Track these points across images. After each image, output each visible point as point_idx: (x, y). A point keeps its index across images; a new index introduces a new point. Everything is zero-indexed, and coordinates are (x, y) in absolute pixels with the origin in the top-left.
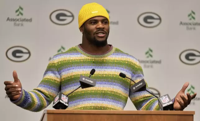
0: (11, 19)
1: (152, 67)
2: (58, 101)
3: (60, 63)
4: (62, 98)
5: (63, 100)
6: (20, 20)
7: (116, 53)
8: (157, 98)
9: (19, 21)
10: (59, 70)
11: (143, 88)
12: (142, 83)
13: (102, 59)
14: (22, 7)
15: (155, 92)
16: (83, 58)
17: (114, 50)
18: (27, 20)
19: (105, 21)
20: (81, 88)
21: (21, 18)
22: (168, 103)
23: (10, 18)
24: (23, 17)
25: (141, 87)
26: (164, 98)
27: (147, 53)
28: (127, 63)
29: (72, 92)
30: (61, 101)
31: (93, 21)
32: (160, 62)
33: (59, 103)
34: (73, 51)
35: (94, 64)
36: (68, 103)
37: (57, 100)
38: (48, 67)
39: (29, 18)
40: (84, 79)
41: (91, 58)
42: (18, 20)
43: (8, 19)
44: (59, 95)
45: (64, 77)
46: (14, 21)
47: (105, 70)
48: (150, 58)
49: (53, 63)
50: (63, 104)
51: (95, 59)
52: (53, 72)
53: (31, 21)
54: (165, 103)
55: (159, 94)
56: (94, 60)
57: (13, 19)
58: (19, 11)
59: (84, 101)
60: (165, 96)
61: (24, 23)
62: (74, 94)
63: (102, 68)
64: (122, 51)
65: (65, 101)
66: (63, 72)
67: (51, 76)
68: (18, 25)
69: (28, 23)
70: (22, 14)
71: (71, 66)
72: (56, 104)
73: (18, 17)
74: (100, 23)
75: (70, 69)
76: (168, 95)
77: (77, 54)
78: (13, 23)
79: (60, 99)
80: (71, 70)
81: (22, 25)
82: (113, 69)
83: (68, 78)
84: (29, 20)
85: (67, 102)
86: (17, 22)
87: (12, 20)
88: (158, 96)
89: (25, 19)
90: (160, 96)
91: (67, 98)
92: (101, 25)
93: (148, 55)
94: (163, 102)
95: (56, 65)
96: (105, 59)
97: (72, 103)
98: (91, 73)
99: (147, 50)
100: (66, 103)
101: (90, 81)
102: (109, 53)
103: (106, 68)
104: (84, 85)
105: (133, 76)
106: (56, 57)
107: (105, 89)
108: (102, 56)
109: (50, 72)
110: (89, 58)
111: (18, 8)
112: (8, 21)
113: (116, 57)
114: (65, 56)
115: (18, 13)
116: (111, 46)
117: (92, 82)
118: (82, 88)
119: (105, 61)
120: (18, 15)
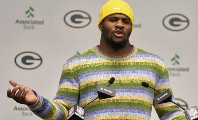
0: (21, 21)
1: (178, 75)
2: (73, 114)
3: (76, 69)
4: (77, 110)
5: (79, 113)
6: (30, 22)
7: (139, 54)
8: (184, 110)
9: (29, 24)
10: (75, 78)
11: (168, 99)
12: (167, 94)
13: (125, 61)
14: (33, 7)
15: (182, 103)
16: (102, 62)
17: (136, 50)
18: (39, 23)
19: (127, 20)
20: (98, 98)
21: (31, 21)
22: (196, 116)
23: (19, 20)
24: (34, 19)
25: (166, 98)
26: (192, 110)
27: (173, 60)
28: (152, 65)
29: (91, 102)
30: (76, 113)
31: (113, 18)
32: (187, 70)
33: (74, 115)
34: (90, 54)
35: (116, 69)
36: (84, 116)
37: (72, 112)
38: (62, 74)
39: (41, 20)
40: (102, 89)
41: (112, 62)
42: (28, 22)
43: (17, 21)
44: (74, 107)
45: (82, 85)
46: (23, 23)
47: (128, 76)
48: (177, 66)
49: (68, 70)
50: (78, 117)
51: (116, 62)
52: (70, 81)
53: (43, 23)
54: (193, 116)
55: (187, 106)
56: (114, 64)
57: (23, 21)
58: (30, 12)
59: (105, 112)
60: (193, 108)
61: (35, 25)
62: (93, 104)
63: (125, 73)
64: (145, 52)
65: (81, 113)
66: (81, 79)
67: (68, 85)
68: (29, 28)
69: (40, 25)
70: (33, 16)
71: (90, 72)
72: (71, 118)
73: (28, 19)
74: (120, 21)
75: (88, 76)
76: (196, 107)
77: (94, 58)
78: (22, 25)
79: (75, 111)
80: (90, 76)
81: (33, 28)
82: (138, 73)
83: (87, 86)
84: (41, 22)
85: (83, 114)
86: (28, 25)
87: (21, 23)
88: (185, 108)
89: (36, 21)
90: (187, 108)
91: (84, 110)
92: (120, 23)
93: (174, 61)
94: (191, 115)
95: (72, 72)
96: (127, 62)
97: (91, 114)
98: (109, 82)
99: (173, 56)
100: (82, 116)
101: (109, 91)
102: (131, 55)
103: (130, 73)
104: (102, 96)
105: (159, 81)
106: (71, 62)
107: (129, 98)
108: (124, 58)
109: (66, 80)
110: (109, 61)
111: (28, 9)
112: (17, 23)
113: (139, 58)
114: (82, 60)
115: (28, 14)
116: (132, 46)
117: (111, 92)
118: (100, 99)
119: (127, 64)
120: (29, 17)
